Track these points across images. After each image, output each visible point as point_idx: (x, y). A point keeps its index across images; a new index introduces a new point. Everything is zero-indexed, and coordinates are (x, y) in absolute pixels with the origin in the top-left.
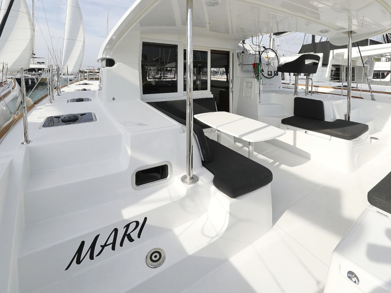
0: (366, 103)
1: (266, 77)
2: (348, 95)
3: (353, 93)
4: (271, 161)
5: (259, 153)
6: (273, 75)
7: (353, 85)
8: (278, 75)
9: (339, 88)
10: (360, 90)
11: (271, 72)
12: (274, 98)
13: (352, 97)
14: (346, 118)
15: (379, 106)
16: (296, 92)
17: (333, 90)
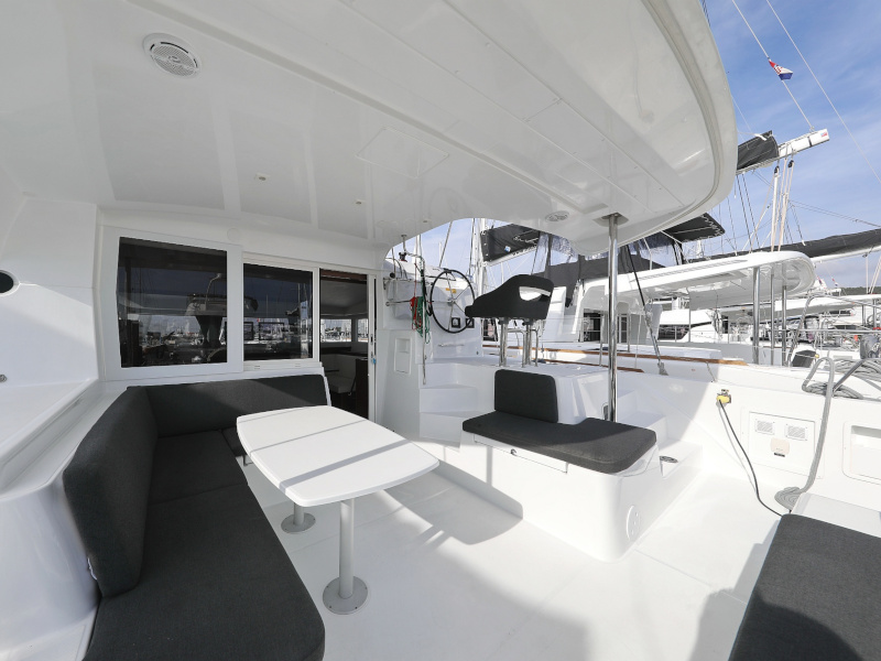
0: (650, 380)
1: (448, 331)
2: (611, 366)
3: (620, 361)
4: (427, 526)
5: (405, 504)
6: (463, 325)
7: (621, 347)
8: (473, 326)
9: (595, 352)
10: (633, 355)
11: (459, 320)
12: (458, 373)
13: (619, 368)
14: (606, 417)
15: (676, 386)
16: (502, 360)
17: (584, 356)
